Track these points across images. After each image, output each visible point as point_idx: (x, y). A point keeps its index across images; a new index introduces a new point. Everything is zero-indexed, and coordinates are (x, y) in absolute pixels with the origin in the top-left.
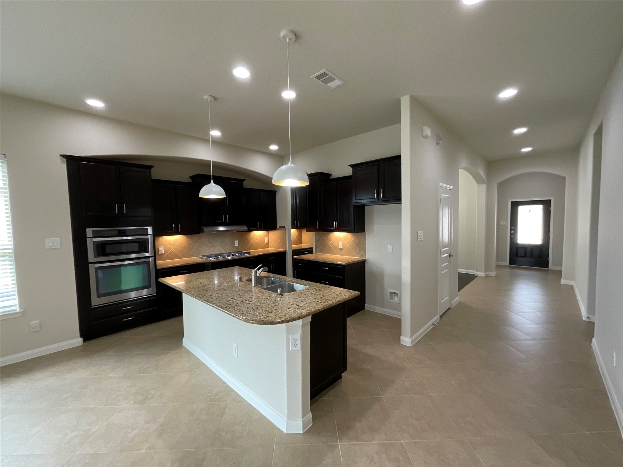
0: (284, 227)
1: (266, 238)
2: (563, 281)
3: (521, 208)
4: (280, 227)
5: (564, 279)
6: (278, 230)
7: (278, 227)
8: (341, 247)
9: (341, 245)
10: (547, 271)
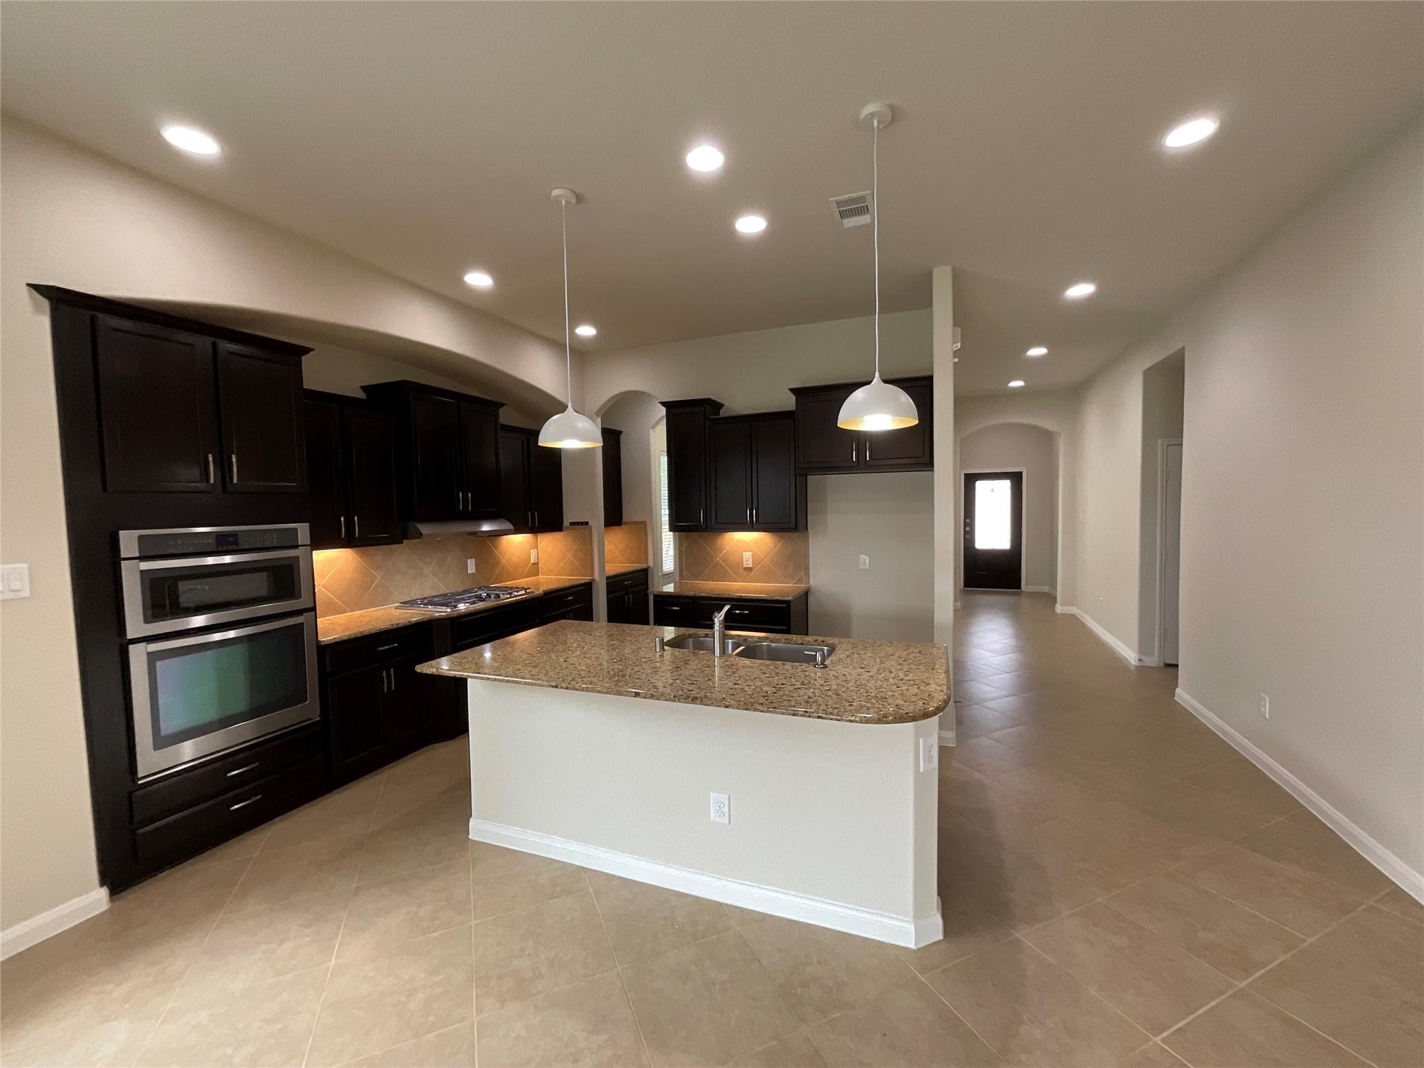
0: (587, 523)
1: (532, 551)
2: (1059, 609)
3: (980, 485)
4: (573, 524)
5: (1062, 605)
6: (567, 529)
7: (566, 523)
8: (748, 564)
9: (748, 559)
10: (1019, 594)
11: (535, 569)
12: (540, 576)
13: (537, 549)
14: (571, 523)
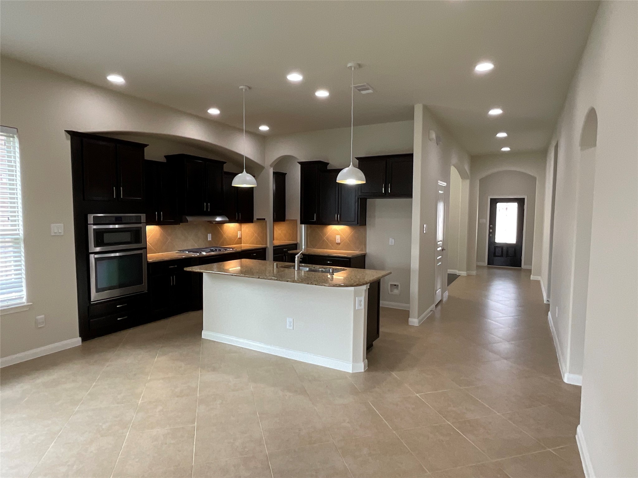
0: (264, 219)
1: (238, 232)
2: (532, 277)
3: (499, 205)
4: (258, 219)
5: (533, 275)
6: (255, 222)
7: (255, 219)
8: (338, 241)
9: (338, 239)
10: (520, 270)
11: (240, 241)
12: (242, 244)
13: (241, 231)
14: (257, 219)
